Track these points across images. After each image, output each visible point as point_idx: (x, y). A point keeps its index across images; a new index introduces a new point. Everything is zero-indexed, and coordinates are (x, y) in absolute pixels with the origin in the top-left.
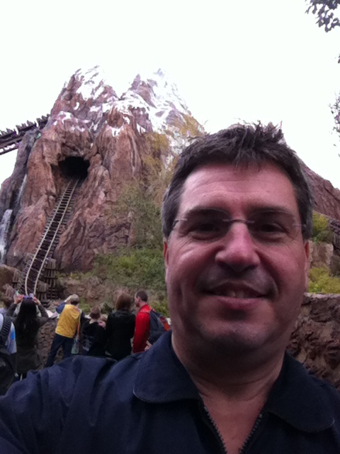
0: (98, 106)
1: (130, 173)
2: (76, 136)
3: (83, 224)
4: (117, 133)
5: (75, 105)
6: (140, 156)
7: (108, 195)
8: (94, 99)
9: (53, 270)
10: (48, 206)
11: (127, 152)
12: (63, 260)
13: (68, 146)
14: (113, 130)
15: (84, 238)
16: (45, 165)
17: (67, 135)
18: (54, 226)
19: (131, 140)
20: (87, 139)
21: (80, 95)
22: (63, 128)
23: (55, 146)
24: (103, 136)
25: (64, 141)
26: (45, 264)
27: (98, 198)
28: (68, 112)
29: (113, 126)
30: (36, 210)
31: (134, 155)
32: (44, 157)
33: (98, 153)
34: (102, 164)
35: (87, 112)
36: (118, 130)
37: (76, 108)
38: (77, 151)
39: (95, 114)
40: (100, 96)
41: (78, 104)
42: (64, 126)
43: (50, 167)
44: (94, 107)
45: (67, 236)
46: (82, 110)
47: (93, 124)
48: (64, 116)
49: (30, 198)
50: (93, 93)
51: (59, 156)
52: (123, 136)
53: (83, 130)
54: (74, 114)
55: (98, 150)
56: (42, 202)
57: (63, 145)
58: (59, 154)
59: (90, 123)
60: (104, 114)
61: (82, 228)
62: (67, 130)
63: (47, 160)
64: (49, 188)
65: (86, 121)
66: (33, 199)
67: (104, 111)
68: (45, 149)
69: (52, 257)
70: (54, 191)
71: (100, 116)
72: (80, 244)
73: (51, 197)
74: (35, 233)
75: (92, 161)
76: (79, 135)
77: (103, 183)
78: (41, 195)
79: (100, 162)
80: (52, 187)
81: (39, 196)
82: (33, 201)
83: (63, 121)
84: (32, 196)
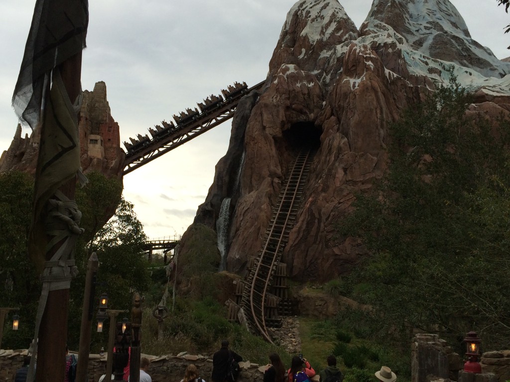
0: (330, 49)
1: (377, 138)
2: (304, 94)
3: (317, 215)
4: (357, 85)
5: (300, 53)
6: (391, 113)
7: (348, 172)
8: (325, 39)
9: (284, 277)
10: (272, 192)
11: (371, 110)
12: (295, 264)
13: (294, 109)
14: (352, 81)
15: (320, 234)
16: (266, 138)
17: (291, 95)
18: (282, 218)
19: (376, 92)
20: (318, 96)
21: (306, 37)
22: (286, 87)
23: (278, 111)
24: (338, 91)
25: (288, 103)
26: (273, 270)
27: (334, 177)
28: (292, 63)
29: (351, 76)
30: (258, 197)
31: (382, 112)
32: (264, 128)
33: (332, 114)
34: (338, 130)
35: (316, 59)
36: (358, 81)
37: (301, 57)
38: (305, 113)
39: (328, 60)
40: (332, 34)
41: (304, 50)
42: (288, 83)
43: (273, 141)
44: (325, 51)
45: (299, 232)
46: (309, 58)
47: (324, 74)
48: (288, 69)
49: (251, 182)
50: (322, 33)
51: (283, 124)
52: (365, 89)
53: (312, 84)
54: (299, 64)
55: (332, 110)
56: (265, 187)
57: (288, 108)
58: (282, 121)
59: (320, 74)
60: (338, 59)
61: (316, 221)
62: (291, 89)
63: (268, 131)
64: (272, 168)
65: (316, 72)
66: (254, 183)
67: (339, 55)
68: (265, 116)
69: (282, 261)
70: (279, 171)
71: (333, 62)
72: (315, 243)
73: (276, 180)
74: (259, 229)
75: (326, 126)
76: (306, 92)
77: (340, 156)
78: (264, 178)
79: (336, 127)
80: (276, 166)
81: (261, 178)
82: (255, 185)
83: (285, 76)
84: (253, 179)
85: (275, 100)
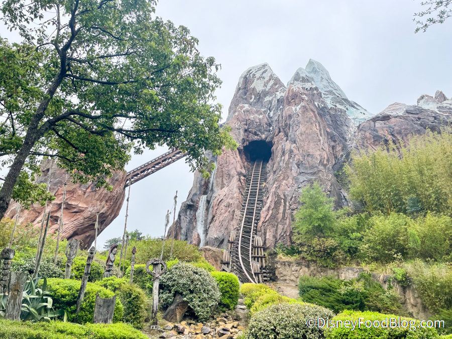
0: (271, 96)
1: (319, 143)
2: (257, 122)
5: (251, 99)
7: (300, 167)
8: (267, 90)
10: (240, 185)
13: (250, 132)
14: (294, 108)
17: (248, 122)
19: (314, 112)
21: (254, 89)
22: (243, 117)
23: (239, 132)
24: (284, 115)
25: (246, 127)
28: (246, 103)
29: (292, 105)
30: (229, 191)
31: (320, 126)
33: (280, 132)
34: (287, 140)
35: (262, 103)
36: (298, 108)
38: (258, 135)
39: (270, 102)
40: (272, 87)
41: (253, 97)
42: (245, 115)
43: (237, 151)
44: (268, 97)
45: (268, 210)
46: (257, 101)
48: (244, 107)
49: (222, 181)
50: (265, 86)
51: (243, 141)
52: (305, 109)
53: (261, 117)
54: (251, 105)
55: (280, 129)
56: (235, 183)
57: (246, 131)
58: (243, 139)
59: (266, 111)
60: (278, 100)
62: (247, 118)
64: (239, 169)
65: (263, 110)
67: (278, 98)
70: (243, 171)
71: (275, 103)
73: (242, 178)
74: (234, 212)
75: (276, 140)
76: (258, 121)
77: (293, 156)
78: (233, 177)
80: (241, 168)
81: (231, 177)
82: (225, 183)
83: (242, 111)
84: (224, 179)
85: (237, 126)
